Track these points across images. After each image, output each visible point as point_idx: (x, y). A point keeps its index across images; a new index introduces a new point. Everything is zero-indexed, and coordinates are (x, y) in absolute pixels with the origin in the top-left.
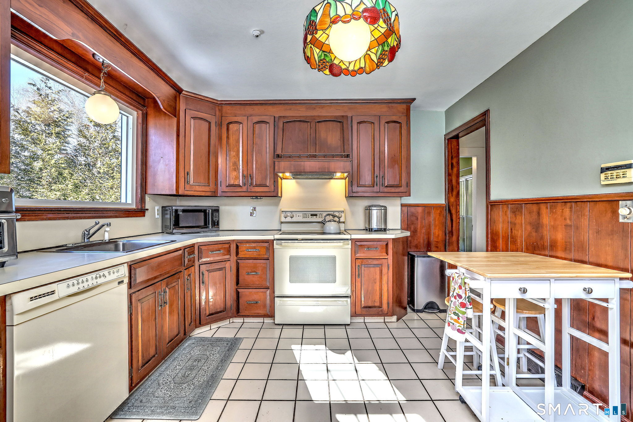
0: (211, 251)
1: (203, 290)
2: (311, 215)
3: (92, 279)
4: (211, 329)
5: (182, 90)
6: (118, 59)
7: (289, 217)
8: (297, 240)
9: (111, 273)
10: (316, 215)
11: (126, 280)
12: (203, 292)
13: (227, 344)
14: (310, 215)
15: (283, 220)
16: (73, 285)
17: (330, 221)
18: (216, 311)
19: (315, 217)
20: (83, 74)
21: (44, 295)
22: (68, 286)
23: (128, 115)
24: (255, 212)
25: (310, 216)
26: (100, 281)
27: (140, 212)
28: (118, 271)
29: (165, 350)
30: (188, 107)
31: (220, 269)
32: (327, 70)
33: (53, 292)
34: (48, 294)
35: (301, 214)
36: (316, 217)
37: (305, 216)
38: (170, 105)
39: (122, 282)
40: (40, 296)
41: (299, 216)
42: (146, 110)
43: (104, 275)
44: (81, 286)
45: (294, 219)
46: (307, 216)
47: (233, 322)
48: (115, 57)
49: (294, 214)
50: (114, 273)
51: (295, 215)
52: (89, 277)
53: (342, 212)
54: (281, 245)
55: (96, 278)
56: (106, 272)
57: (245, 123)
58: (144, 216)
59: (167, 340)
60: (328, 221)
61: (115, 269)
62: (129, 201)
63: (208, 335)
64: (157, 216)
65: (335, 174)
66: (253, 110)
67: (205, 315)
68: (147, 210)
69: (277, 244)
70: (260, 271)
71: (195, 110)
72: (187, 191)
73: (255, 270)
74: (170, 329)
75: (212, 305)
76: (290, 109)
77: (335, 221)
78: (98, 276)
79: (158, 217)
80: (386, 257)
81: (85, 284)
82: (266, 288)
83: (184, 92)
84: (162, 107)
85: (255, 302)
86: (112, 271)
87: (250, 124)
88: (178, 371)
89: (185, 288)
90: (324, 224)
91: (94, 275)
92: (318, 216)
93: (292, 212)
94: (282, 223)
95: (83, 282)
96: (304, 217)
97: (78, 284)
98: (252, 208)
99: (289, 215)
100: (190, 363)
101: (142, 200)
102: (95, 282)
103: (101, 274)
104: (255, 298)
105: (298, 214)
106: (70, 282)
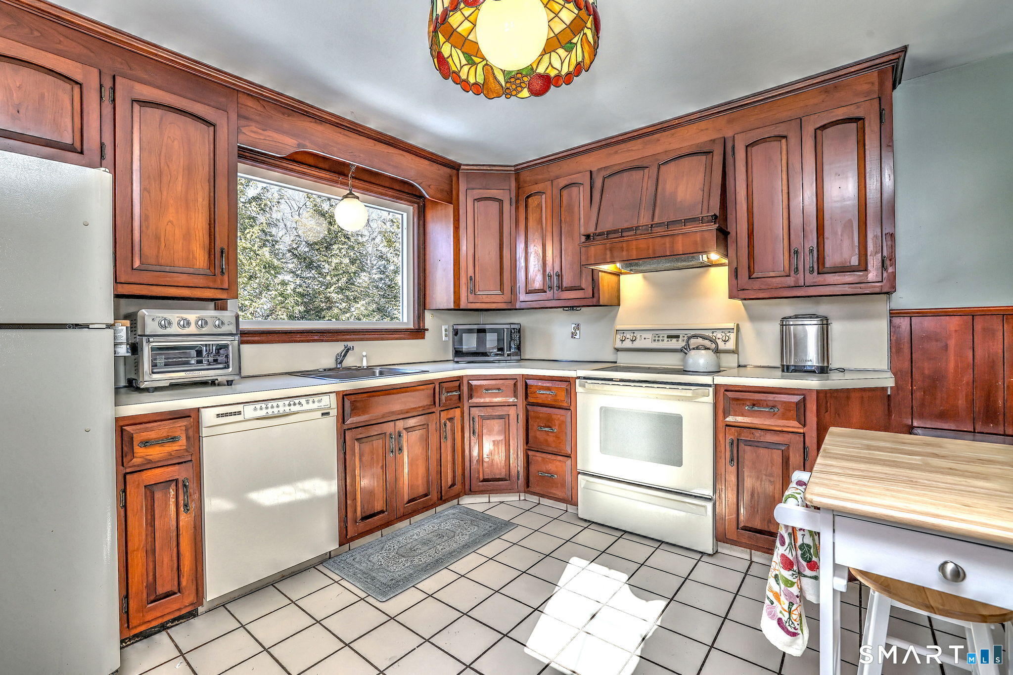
0: (485, 389)
1: (475, 443)
2: (669, 337)
3: (285, 406)
4: (489, 502)
5: (460, 165)
6: (355, 154)
7: (629, 340)
8: (611, 380)
9: (311, 402)
10: (677, 337)
11: (334, 412)
12: (474, 446)
13: (491, 527)
14: (666, 336)
15: (619, 345)
16: (261, 409)
17: (697, 348)
18: (494, 477)
19: (674, 340)
20: (337, 179)
21: (231, 414)
22: (255, 409)
23: (402, 213)
24: (578, 332)
25: (666, 339)
26: (294, 409)
27: (418, 332)
28: (319, 401)
29: (402, 510)
30: (471, 186)
31: (500, 417)
32: (526, 90)
33: (239, 413)
34: (235, 414)
35: (649, 335)
36: (677, 341)
37: (657, 339)
38: (441, 190)
39: (328, 414)
40: (226, 415)
41: (645, 339)
42: (424, 201)
43: (300, 403)
44: (270, 411)
45: (637, 344)
46: (661, 338)
47: (525, 500)
48: (352, 153)
49: (638, 335)
50: (314, 402)
51: (638, 337)
52: (281, 403)
53: (731, 331)
54: (584, 386)
55: (290, 405)
56: (303, 401)
57: (549, 192)
58: (423, 338)
59: (406, 499)
60: (694, 349)
61: (316, 399)
62: (405, 320)
63: (480, 508)
64: (444, 338)
65: (701, 256)
66: (559, 168)
67: (477, 479)
68: (427, 330)
69: (580, 386)
70: (557, 427)
71: (480, 187)
72: (470, 304)
73: (550, 424)
74: (411, 486)
75: (488, 468)
76: (616, 152)
77: (708, 349)
78: (292, 403)
79: (447, 339)
80: (801, 431)
81: (276, 410)
82: (565, 455)
83: (462, 167)
84: (427, 197)
85: (549, 475)
86: (311, 399)
87: (556, 192)
88: (411, 540)
89: (442, 436)
90: (686, 354)
91: (287, 402)
92: (680, 339)
93: (633, 331)
94: (617, 350)
95: (272, 407)
96: (655, 340)
97: (267, 408)
98: (573, 326)
99: (628, 336)
100: (430, 536)
101: (420, 317)
102: (287, 409)
103: (297, 401)
104: (550, 468)
105: (645, 335)
106: (258, 406)
